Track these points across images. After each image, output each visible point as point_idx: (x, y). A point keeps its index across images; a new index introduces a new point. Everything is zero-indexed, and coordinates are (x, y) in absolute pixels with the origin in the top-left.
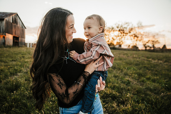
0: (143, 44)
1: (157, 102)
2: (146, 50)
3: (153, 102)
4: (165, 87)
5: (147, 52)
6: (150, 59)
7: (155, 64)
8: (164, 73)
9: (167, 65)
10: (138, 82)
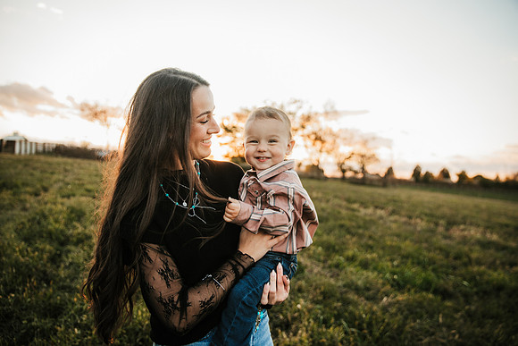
0: (336, 161)
1: (374, 322)
2: (343, 179)
3: (363, 322)
4: (391, 282)
5: (346, 186)
6: (355, 206)
7: (368, 218)
8: (389, 243)
9: (395, 221)
10: (323, 268)
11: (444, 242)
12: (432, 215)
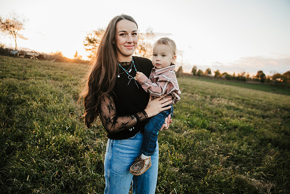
1: (181, 142)
3: (177, 142)
4: (187, 124)
8: (184, 106)
9: (186, 95)
11: (210, 106)
12: (203, 93)
